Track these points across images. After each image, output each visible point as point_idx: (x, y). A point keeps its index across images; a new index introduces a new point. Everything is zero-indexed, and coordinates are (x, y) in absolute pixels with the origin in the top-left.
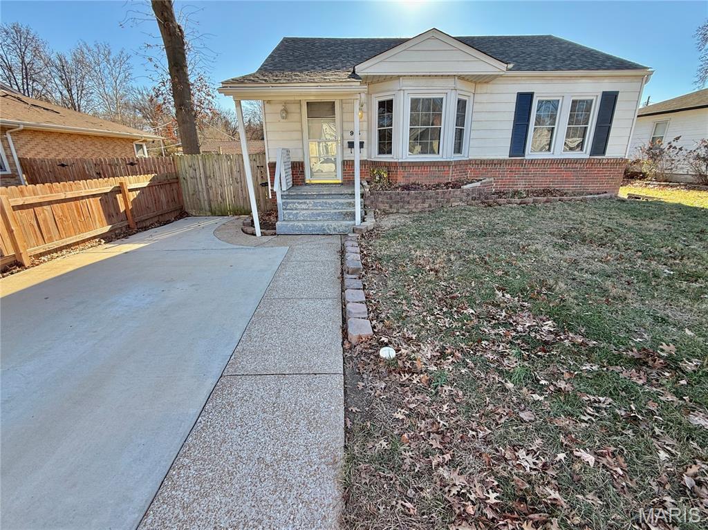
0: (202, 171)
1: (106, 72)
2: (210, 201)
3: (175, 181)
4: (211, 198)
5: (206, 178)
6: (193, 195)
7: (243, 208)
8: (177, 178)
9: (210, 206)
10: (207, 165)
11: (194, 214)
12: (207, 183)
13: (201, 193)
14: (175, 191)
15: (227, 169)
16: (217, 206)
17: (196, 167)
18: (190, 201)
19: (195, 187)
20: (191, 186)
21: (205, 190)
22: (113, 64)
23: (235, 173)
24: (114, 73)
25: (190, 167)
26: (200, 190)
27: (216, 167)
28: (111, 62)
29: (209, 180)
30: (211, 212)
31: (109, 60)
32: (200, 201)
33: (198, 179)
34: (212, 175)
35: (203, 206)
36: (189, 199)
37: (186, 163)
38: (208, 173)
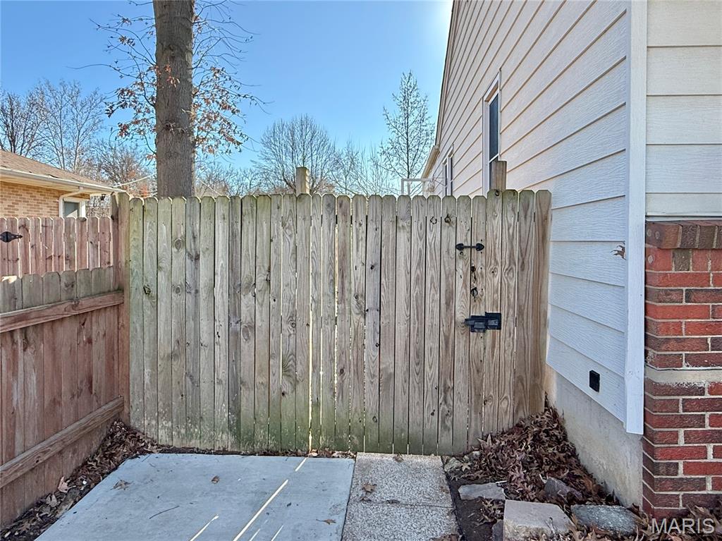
0: (222, 261)
1: (69, 117)
2: (235, 386)
3: (108, 300)
4: (245, 374)
5: (235, 290)
6: (172, 356)
7: (376, 420)
8: (120, 290)
9: (235, 407)
10: (248, 239)
11: (163, 437)
12: (234, 312)
13: (204, 354)
14: (99, 346)
15: (324, 254)
16: (262, 409)
17: (203, 244)
18: (154, 382)
19: (183, 326)
20: (168, 322)
21: (222, 340)
22: (80, 107)
23: (357, 273)
24: (79, 119)
25: (178, 244)
26: (205, 338)
27: (284, 246)
28: (78, 105)
29: (246, 300)
30: (237, 435)
31: (75, 103)
32: (196, 383)
33: (203, 294)
34: (260, 279)
35: (206, 408)
36: (155, 375)
37: (164, 229)
38: (246, 270)
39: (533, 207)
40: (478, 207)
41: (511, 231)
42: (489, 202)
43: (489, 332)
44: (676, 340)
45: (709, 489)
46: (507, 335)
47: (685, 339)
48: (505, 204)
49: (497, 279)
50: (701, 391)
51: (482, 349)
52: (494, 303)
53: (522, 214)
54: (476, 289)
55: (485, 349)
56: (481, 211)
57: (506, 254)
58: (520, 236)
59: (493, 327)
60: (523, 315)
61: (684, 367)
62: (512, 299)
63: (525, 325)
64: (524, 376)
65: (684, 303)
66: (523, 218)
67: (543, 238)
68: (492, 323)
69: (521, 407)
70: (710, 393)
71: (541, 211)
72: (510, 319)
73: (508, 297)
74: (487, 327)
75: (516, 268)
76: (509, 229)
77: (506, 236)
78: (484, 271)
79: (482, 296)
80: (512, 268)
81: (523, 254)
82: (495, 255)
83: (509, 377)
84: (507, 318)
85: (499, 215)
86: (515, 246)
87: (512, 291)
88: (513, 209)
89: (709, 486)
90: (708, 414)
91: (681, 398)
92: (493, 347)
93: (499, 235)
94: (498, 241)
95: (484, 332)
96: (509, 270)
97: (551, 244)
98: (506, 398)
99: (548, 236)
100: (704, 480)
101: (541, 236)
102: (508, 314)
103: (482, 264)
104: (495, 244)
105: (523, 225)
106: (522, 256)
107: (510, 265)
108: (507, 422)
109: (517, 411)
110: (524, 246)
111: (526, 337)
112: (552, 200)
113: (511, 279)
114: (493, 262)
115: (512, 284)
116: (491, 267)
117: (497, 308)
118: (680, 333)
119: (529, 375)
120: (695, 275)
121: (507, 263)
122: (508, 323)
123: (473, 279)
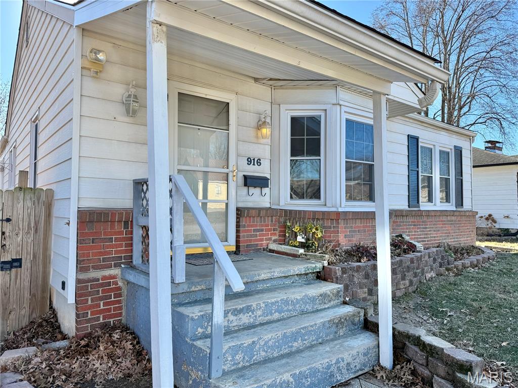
39: (43, 197)
40: (8, 196)
41: (29, 211)
42: (15, 194)
43: (14, 270)
44: (87, 259)
45: (101, 320)
46: (26, 271)
47: (91, 259)
48: (25, 196)
49: (19, 239)
50: (98, 280)
51: (9, 281)
52: (17, 252)
53: (36, 201)
54: (5, 245)
55: (10, 281)
56: (10, 199)
57: (26, 224)
58: (35, 214)
59: (16, 267)
60: (36, 258)
61: (91, 271)
62: (29, 250)
63: (37, 264)
64: (36, 293)
65: (91, 244)
66: (36, 204)
67: (49, 215)
68: (15, 264)
69: (34, 311)
70: (102, 280)
71: (48, 200)
72: (28, 261)
73: (27, 249)
74: (12, 267)
75: (32, 232)
76: (28, 210)
77: (26, 213)
78: (11, 234)
79: (9, 249)
80: (29, 232)
81: (36, 223)
82: (18, 225)
83: (27, 295)
84: (26, 260)
85: (22, 202)
86: (31, 220)
87: (29, 245)
88: (31, 199)
89: (101, 319)
90: (101, 289)
91: (89, 284)
92: (16, 278)
93: (21, 213)
94: (21, 217)
95: (10, 270)
96: (28, 233)
97: (54, 218)
98: (24, 308)
99: (52, 214)
100: (99, 317)
101: (47, 214)
102: (26, 259)
103: (10, 230)
104: (18, 219)
105: (37, 207)
106: (36, 224)
107: (28, 230)
108: (25, 322)
109: (32, 314)
110: (37, 219)
111: (38, 270)
112: (55, 195)
113: (29, 238)
114: (17, 228)
115: (30, 241)
116: (16, 231)
117: (19, 255)
118: (89, 256)
119: (39, 293)
120: (95, 232)
121: (27, 229)
122: (26, 264)
123: (3, 239)
